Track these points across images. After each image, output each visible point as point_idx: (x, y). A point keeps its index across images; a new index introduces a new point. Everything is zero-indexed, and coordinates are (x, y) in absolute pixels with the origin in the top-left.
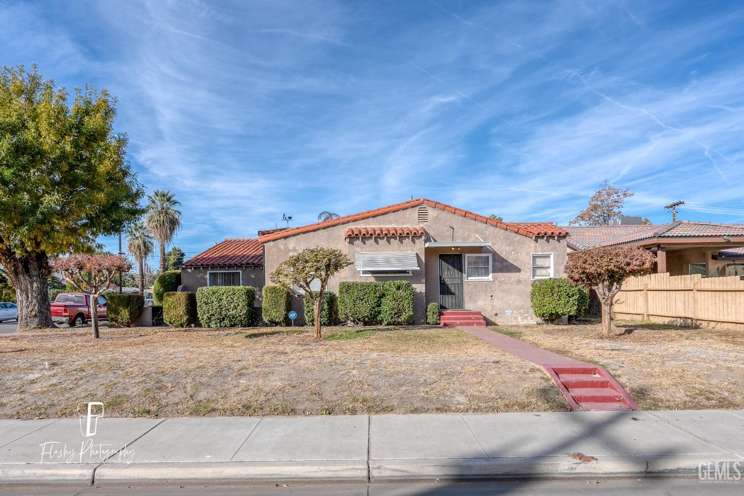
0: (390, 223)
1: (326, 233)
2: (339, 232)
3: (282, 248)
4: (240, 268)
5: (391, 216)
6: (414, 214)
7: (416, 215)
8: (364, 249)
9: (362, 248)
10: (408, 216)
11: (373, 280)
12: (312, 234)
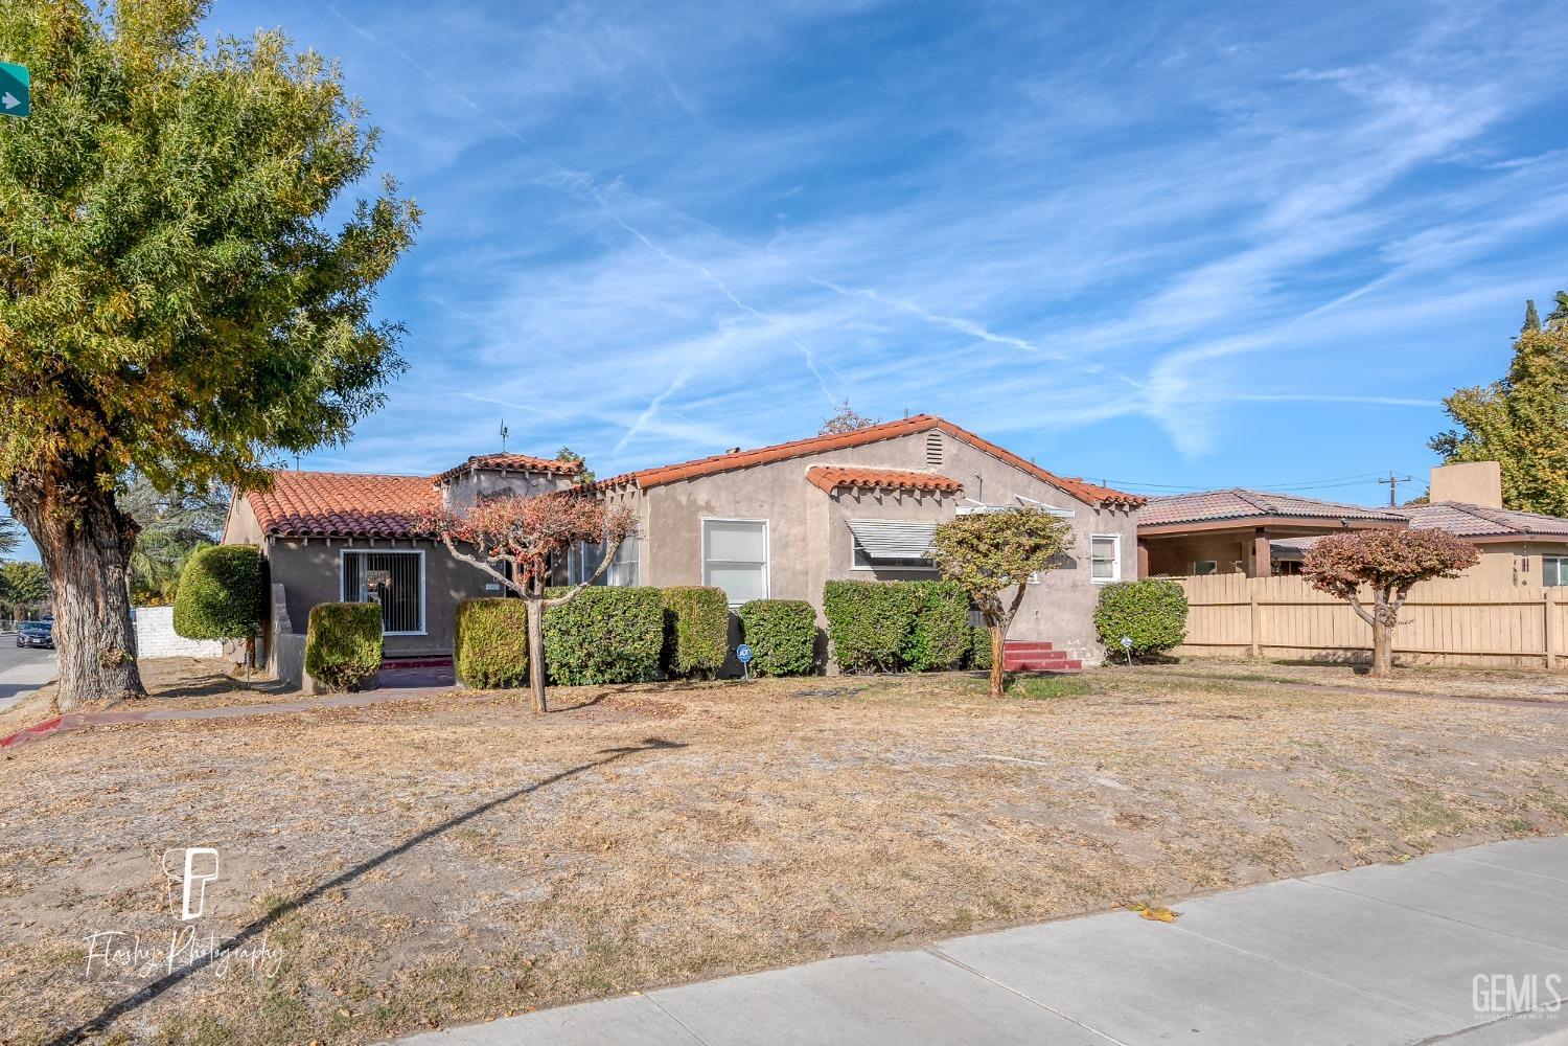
0: (882, 461)
1: (769, 473)
2: (792, 473)
3: (684, 501)
4: (426, 544)
5: (883, 448)
6: (918, 445)
7: (923, 449)
8: (857, 513)
9: (853, 510)
10: (911, 449)
11: (872, 578)
12: (742, 473)
